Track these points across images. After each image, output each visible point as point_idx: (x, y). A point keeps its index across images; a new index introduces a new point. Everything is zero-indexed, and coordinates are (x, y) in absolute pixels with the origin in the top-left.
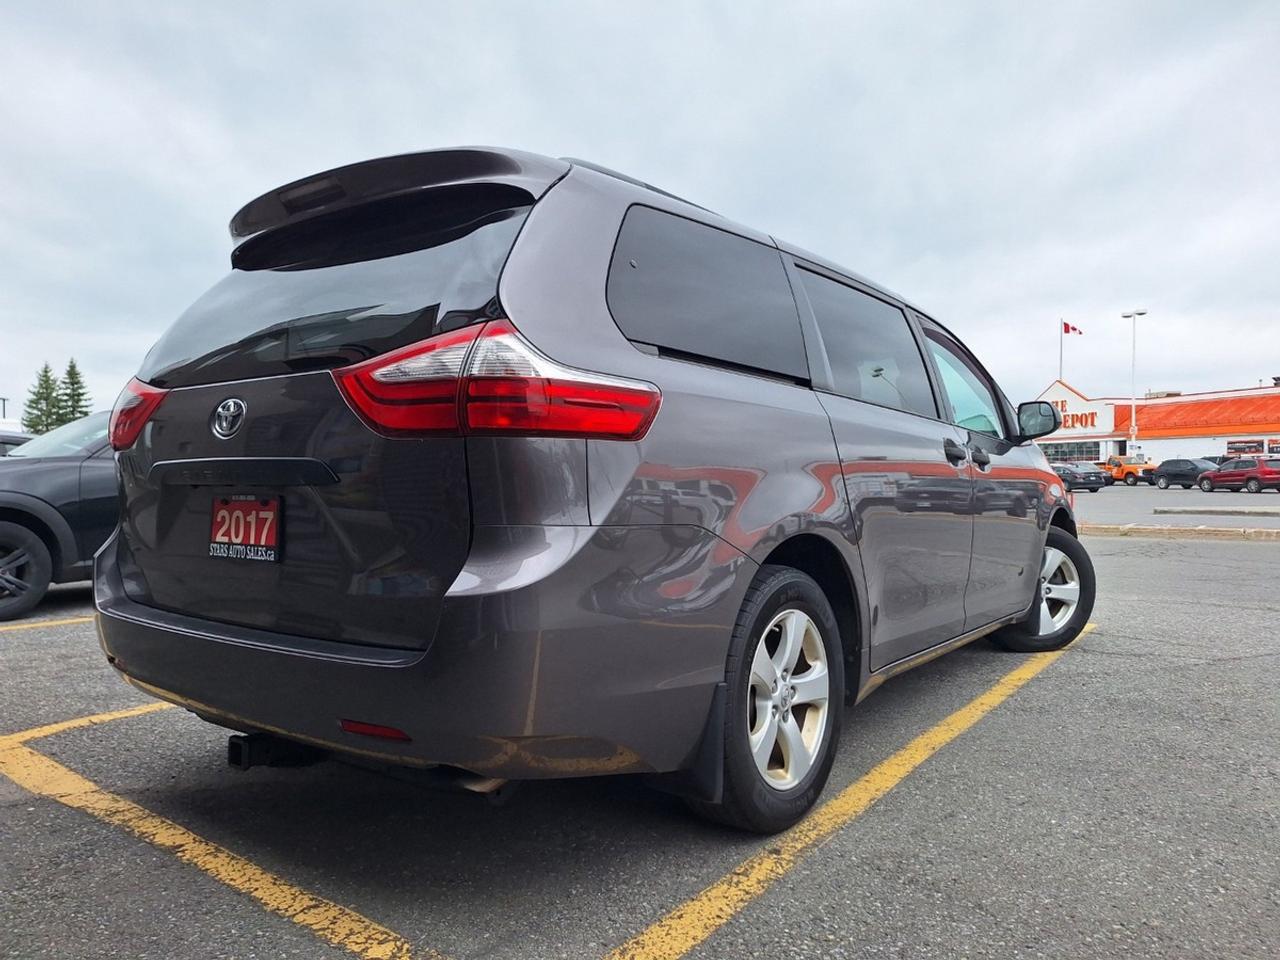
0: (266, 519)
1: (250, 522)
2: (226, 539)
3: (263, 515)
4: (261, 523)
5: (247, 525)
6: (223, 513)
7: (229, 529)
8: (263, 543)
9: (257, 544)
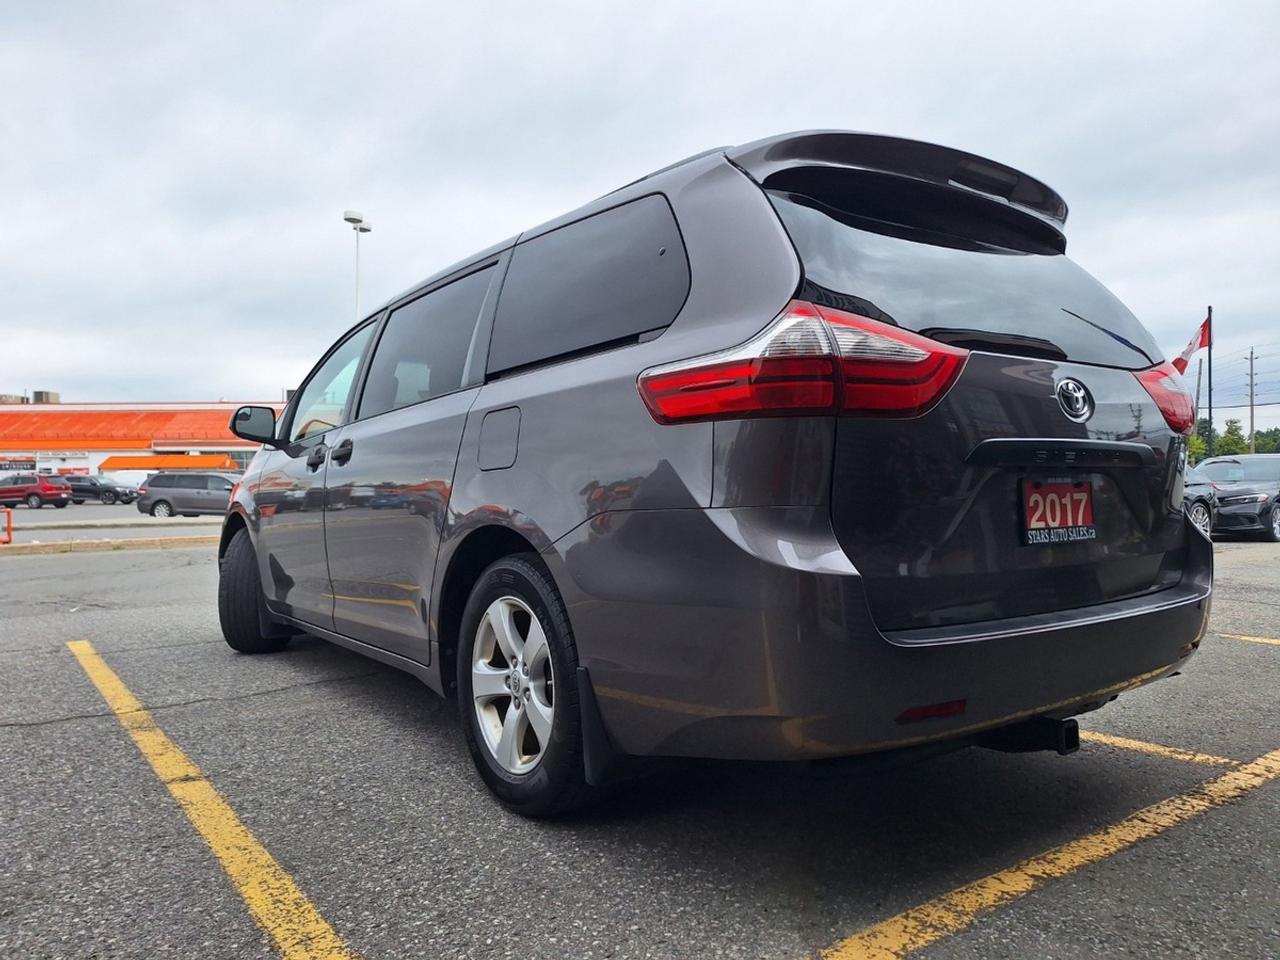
0: (1081, 500)
1: (1065, 505)
2: (1042, 525)
3: (1077, 496)
4: (1076, 505)
5: (1063, 508)
6: (1035, 497)
7: (1044, 512)
8: (1080, 523)
9: (1075, 525)
